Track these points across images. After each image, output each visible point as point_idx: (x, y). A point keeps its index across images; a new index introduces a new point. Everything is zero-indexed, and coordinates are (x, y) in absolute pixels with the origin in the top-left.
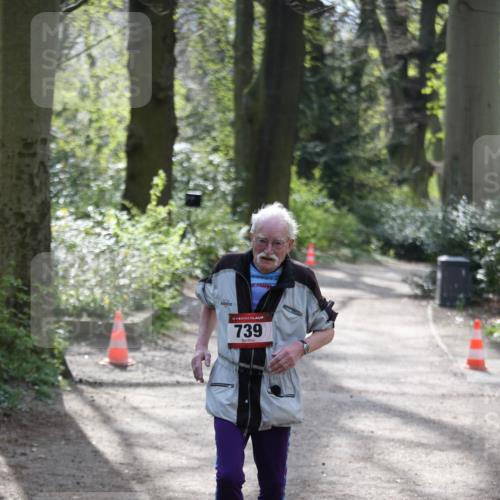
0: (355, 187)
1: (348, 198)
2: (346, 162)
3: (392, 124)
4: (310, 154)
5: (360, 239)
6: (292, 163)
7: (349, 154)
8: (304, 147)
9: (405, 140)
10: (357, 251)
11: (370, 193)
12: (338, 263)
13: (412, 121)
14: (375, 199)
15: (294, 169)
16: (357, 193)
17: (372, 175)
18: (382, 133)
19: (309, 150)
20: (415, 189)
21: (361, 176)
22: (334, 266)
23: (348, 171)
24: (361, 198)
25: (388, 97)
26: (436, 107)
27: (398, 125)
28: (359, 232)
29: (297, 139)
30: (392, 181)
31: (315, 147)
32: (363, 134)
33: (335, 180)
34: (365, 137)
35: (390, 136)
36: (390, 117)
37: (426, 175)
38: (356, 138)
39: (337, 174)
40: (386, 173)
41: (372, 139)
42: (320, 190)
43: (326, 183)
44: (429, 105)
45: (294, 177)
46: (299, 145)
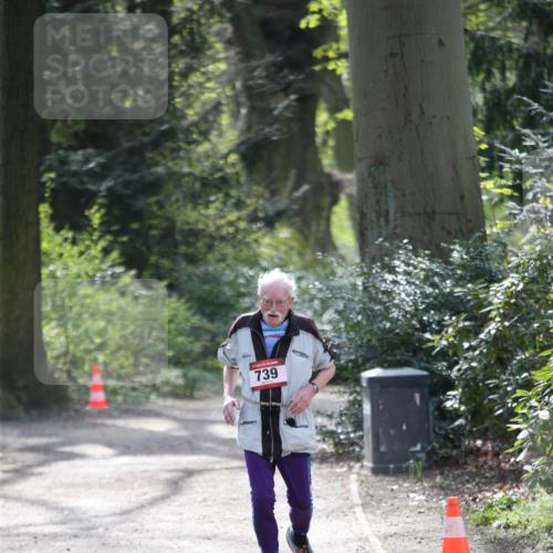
0: (178, 237)
1: (166, 263)
2: (153, 186)
3: (243, 99)
4: (75, 174)
5: (198, 347)
6: (42, 200)
7: (160, 170)
8: (64, 162)
9: (273, 132)
10: (194, 372)
11: (210, 247)
12: (156, 402)
13: (286, 90)
14: (223, 259)
15: (44, 209)
16: (183, 249)
17: (212, 211)
18: (225, 120)
19: (74, 168)
20: (303, 231)
21: (189, 215)
22: (149, 406)
23: (160, 205)
24: (192, 260)
25: (229, 43)
26: (331, 54)
27: (256, 100)
28: (195, 332)
29: (46, 147)
30: (253, 219)
31: (87, 160)
32: (185, 123)
33: (135, 226)
34: (188, 131)
35: (241, 124)
36: (238, 84)
37: (326, 201)
38: (170, 134)
39: (138, 216)
40: (239, 205)
41: (205, 135)
42: (106, 251)
43: (117, 234)
44: (318, 53)
45: (47, 228)
46: (50, 158)
